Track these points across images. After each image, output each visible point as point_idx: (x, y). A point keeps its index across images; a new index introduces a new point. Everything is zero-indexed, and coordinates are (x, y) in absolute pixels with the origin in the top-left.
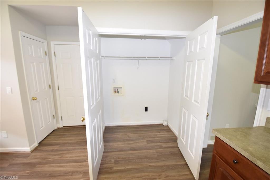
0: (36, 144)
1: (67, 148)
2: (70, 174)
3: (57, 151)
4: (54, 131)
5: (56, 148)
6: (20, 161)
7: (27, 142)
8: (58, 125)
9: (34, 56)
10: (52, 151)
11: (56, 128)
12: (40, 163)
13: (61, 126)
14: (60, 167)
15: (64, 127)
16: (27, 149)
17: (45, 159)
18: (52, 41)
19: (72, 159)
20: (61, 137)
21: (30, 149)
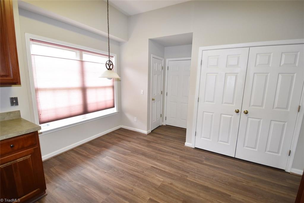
0: (150, 131)
1: (169, 139)
2: (172, 153)
3: (162, 138)
4: (160, 126)
5: (162, 137)
6: (142, 137)
7: (146, 127)
8: (163, 123)
9: (156, 70)
10: (160, 138)
11: (161, 125)
12: (153, 142)
13: (164, 124)
14: (165, 148)
15: (166, 125)
16: (145, 132)
17: (156, 141)
18: (168, 58)
19: (172, 146)
20: (165, 132)
21: (147, 132)
